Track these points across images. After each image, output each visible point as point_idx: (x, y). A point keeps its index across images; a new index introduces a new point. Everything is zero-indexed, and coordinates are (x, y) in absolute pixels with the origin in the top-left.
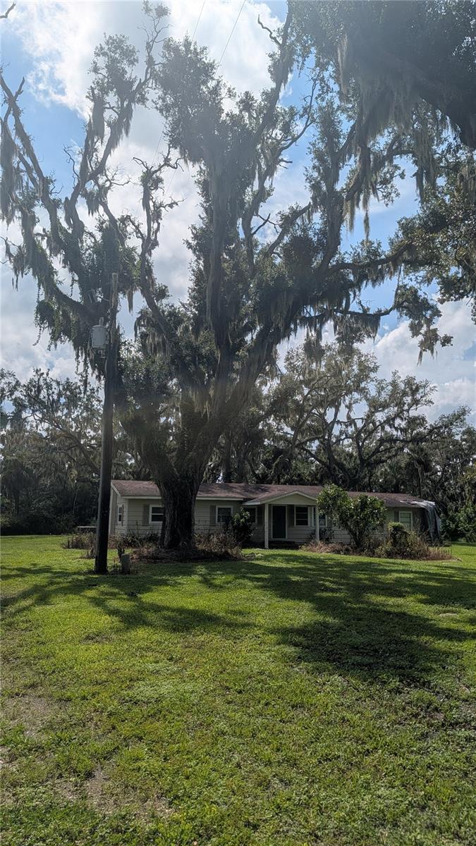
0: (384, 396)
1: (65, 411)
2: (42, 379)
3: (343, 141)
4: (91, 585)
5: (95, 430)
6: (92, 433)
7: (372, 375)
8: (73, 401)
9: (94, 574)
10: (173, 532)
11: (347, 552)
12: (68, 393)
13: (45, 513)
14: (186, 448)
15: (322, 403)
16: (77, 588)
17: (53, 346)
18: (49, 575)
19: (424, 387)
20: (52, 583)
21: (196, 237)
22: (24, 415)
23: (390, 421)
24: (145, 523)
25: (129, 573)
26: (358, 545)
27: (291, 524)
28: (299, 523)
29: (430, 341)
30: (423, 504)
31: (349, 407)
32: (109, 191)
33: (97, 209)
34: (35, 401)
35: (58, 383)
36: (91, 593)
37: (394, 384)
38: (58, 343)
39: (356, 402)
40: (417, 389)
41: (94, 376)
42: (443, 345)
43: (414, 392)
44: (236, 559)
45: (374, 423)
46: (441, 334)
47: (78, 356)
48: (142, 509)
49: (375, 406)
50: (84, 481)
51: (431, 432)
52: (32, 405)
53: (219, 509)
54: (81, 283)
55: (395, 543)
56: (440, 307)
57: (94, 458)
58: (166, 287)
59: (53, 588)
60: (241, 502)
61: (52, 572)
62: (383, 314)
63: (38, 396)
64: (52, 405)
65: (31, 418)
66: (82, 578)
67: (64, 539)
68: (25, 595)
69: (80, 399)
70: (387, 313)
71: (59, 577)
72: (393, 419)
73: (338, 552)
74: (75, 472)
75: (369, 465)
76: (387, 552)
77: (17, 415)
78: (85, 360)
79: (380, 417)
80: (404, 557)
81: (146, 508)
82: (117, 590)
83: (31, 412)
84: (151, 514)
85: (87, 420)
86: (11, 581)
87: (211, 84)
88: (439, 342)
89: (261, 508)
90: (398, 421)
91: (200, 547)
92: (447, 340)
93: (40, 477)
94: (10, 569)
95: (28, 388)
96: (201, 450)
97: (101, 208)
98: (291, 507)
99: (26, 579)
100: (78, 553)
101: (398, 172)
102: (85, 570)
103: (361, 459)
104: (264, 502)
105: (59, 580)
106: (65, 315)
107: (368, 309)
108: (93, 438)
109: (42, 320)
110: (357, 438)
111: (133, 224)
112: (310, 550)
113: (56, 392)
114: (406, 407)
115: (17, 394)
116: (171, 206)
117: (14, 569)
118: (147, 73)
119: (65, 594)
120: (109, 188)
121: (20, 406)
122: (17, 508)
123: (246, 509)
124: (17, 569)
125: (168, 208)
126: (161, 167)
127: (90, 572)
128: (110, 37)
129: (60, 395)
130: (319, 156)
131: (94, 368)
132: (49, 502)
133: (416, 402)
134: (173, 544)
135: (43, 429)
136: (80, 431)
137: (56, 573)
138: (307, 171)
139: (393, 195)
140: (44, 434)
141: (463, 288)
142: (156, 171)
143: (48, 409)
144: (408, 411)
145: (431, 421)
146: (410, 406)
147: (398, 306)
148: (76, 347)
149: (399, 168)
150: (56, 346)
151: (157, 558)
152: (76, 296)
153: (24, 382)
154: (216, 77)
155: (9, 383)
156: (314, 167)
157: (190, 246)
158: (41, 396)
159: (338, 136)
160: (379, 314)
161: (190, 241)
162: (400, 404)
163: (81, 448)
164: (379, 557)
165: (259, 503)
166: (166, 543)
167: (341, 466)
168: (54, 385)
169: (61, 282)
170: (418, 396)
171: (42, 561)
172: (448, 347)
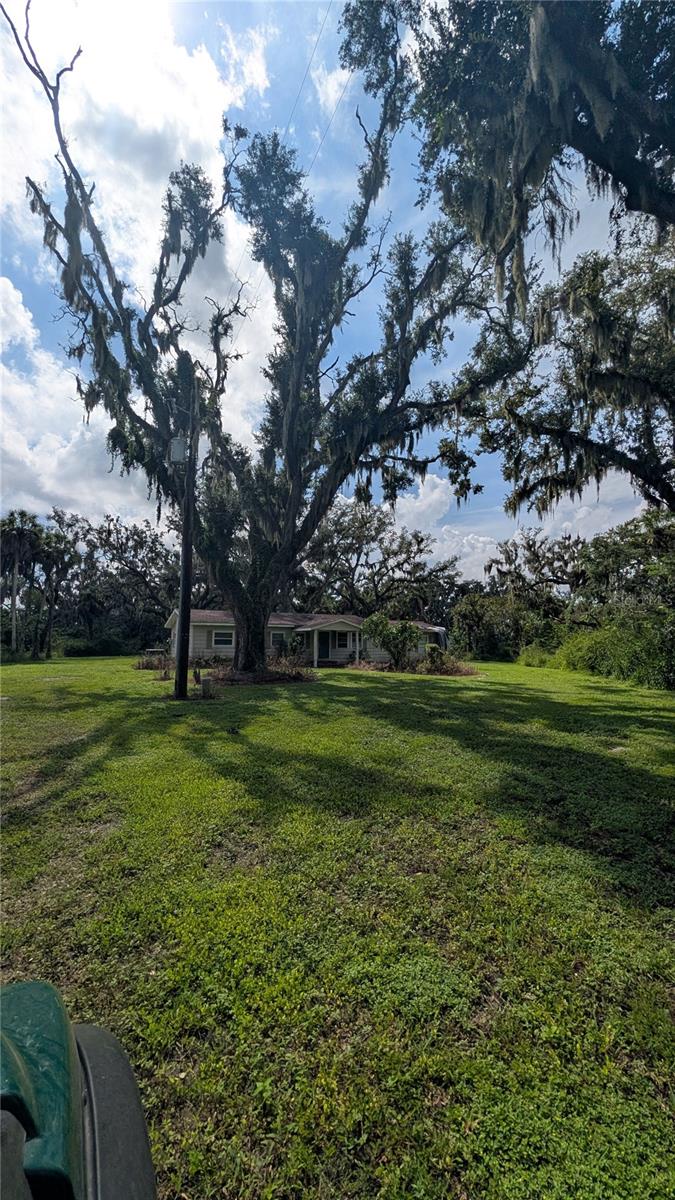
0: (395, 547)
1: (133, 553)
2: (112, 524)
3: (418, 281)
4: (176, 716)
5: (159, 569)
6: (156, 572)
7: (390, 528)
8: (140, 544)
9: (173, 700)
10: (248, 654)
11: (390, 669)
12: (136, 537)
13: (115, 638)
14: (258, 575)
15: (347, 550)
16: (162, 721)
17: (125, 473)
18: (124, 703)
19: (427, 539)
20: (129, 715)
21: (273, 366)
22: (96, 555)
23: (399, 566)
24: (209, 646)
25: (211, 697)
26: (398, 662)
27: (334, 647)
28: (340, 646)
29: (464, 489)
30: (437, 629)
31: (367, 554)
32: (180, 336)
33: (168, 348)
34: (106, 543)
35: (127, 529)
36: (180, 730)
37: (402, 537)
38: (131, 469)
39: (372, 551)
40: (422, 540)
41: (168, 503)
42: (475, 493)
43: (419, 542)
44: (310, 680)
45: (387, 568)
46: (473, 484)
47: (151, 484)
48: (205, 634)
49: (388, 553)
50: (149, 611)
51: (430, 574)
52: (103, 546)
53: (274, 634)
54: (154, 410)
55: (433, 662)
56: (475, 458)
57: (157, 593)
58: (230, 435)
59: (131, 722)
60: (293, 628)
61: (127, 699)
62: (430, 462)
63: (108, 539)
64: (121, 547)
65: (103, 560)
66: (162, 705)
67: (135, 660)
68: (97, 738)
69: (146, 542)
70: (434, 460)
71: (137, 705)
72: (402, 564)
73: (382, 670)
74: (141, 604)
75: (383, 599)
76: (427, 669)
77: (90, 555)
78: (158, 488)
79: (392, 562)
80: (442, 674)
81: (210, 633)
82: (208, 724)
83: (102, 552)
84: (213, 639)
85: (152, 560)
86: (80, 712)
87: (298, 196)
88: (471, 490)
89: (309, 634)
90: (406, 566)
91: (272, 668)
92: (478, 489)
93: (110, 609)
94: (80, 695)
95: (100, 532)
96: (273, 577)
97: (172, 348)
98: (334, 632)
99: (99, 709)
100: (150, 674)
101: (448, 333)
102: (163, 693)
103: (377, 595)
104: (313, 628)
105: (137, 710)
106: (139, 440)
107: (417, 457)
108: (157, 576)
109: (114, 447)
110: (371, 579)
111: (202, 368)
112: (356, 668)
113: (125, 536)
114: (413, 555)
115: (89, 537)
116: (236, 357)
117: (84, 696)
118: (224, 198)
119: (150, 733)
120: (179, 332)
121: (92, 546)
122: (91, 633)
123: (298, 634)
124: (89, 695)
125: (234, 359)
126: (231, 313)
127: (168, 697)
128: (186, 166)
129: (128, 539)
130: (394, 296)
131: (167, 495)
132: (119, 630)
133: (420, 551)
134: (248, 667)
135: (114, 567)
136: (145, 571)
137: (132, 699)
138: (381, 310)
139: (442, 355)
140: (115, 572)
141: (497, 442)
142: (226, 316)
143: (119, 551)
144: (414, 558)
145: (431, 566)
146: (416, 554)
147: (443, 455)
148: (149, 473)
149: (449, 330)
150: (128, 472)
151: (232, 680)
152: (150, 419)
153: (95, 525)
154: (304, 187)
155: (83, 527)
156: (388, 305)
157: (267, 374)
158: (111, 539)
159: (413, 274)
160: (426, 463)
161: (267, 369)
162: (408, 552)
163: (147, 584)
164: (421, 673)
165: (310, 629)
166: (240, 666)
167: (361, 601)
168: (123, 530)
169: (134, 402)
170: (422, 546)
171: (116, 684)
172: (479, 494)
